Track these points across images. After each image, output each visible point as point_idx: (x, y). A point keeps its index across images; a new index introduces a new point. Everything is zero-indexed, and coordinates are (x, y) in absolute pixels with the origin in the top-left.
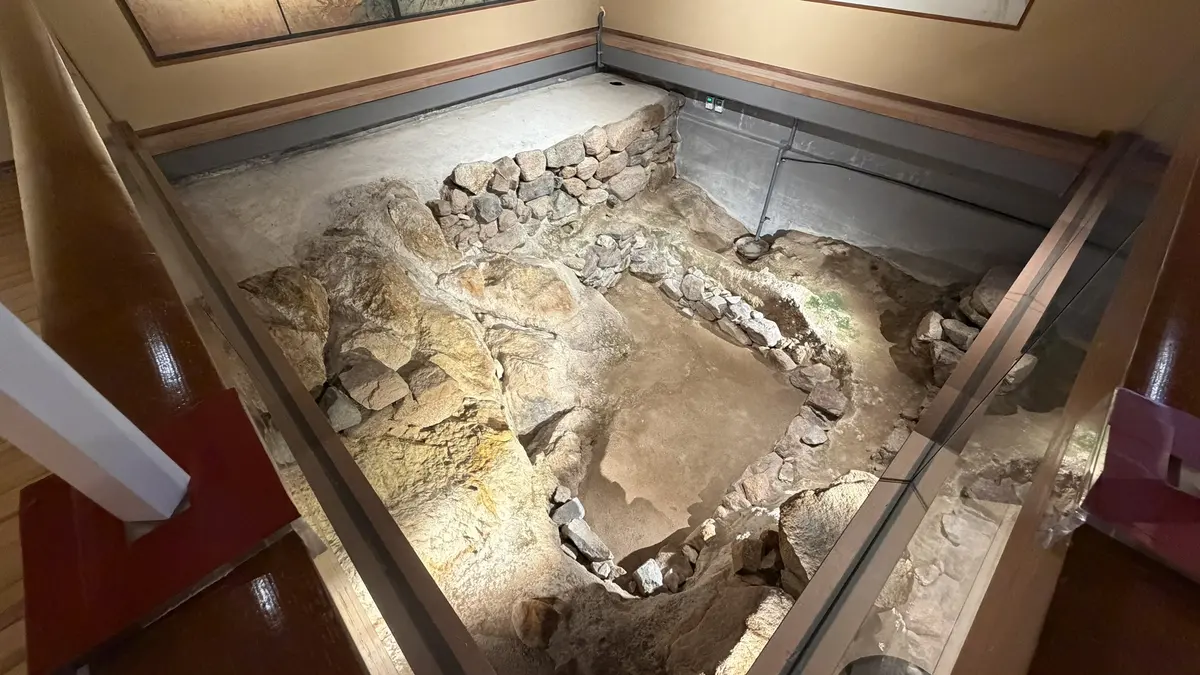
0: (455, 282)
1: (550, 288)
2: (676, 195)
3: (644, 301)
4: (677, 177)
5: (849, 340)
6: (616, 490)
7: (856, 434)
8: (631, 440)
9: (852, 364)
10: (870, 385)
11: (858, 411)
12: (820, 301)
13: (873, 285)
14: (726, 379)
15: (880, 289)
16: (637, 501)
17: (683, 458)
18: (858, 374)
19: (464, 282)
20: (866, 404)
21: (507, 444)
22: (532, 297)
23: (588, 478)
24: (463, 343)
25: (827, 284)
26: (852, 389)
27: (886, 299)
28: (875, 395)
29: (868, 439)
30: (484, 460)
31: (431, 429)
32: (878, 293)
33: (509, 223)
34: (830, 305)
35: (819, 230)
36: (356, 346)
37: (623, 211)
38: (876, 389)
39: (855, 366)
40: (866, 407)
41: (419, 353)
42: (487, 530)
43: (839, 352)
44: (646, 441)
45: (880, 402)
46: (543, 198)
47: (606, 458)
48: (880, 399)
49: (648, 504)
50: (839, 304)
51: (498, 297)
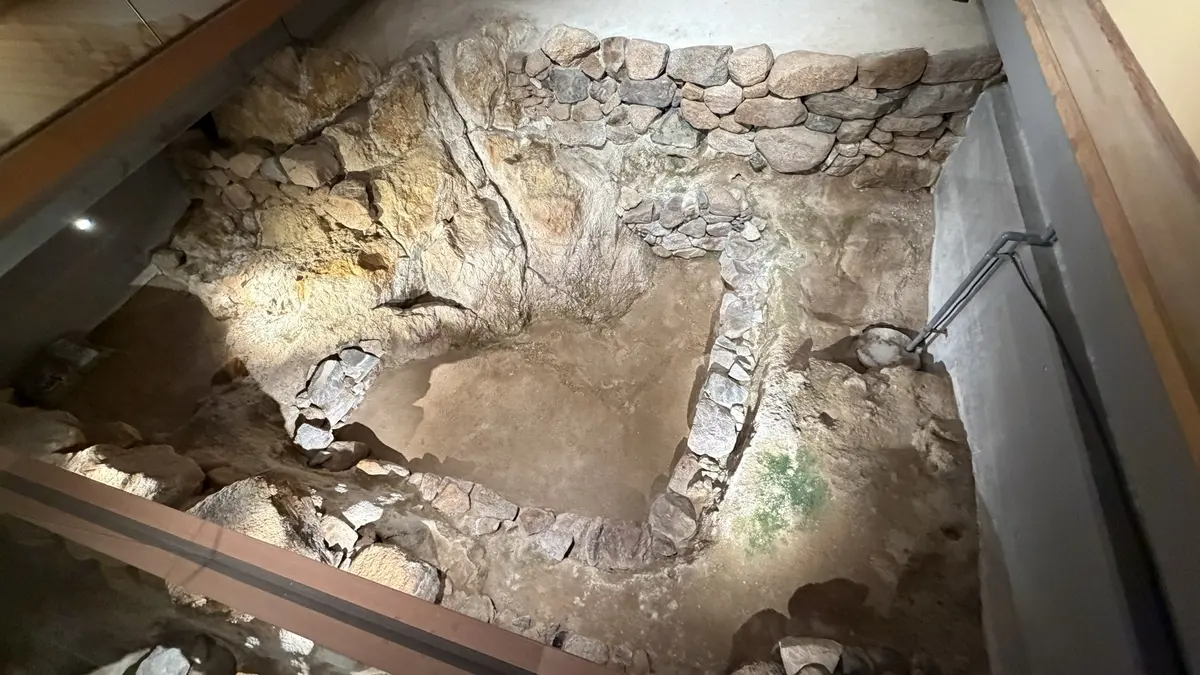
1: (554, 201)
4: (932, 191)
5: (743, 539)
6: (423, 387)
7: (581, 596)
8: (483, 375)
9: (701, 559)
10: (675, 592)
11: (619, 587)
12: (790, 472)
13: (900, 545)
14: (621, 426)
15: (903, 560)
16: (420, 409)
17: (484, 426)
18: (688, 575)
19: (488, 143)
20: (637, 596)
22: (532, 197)
23: (422, 363)
25: (839, 470)
26: (657, 571)
27: (890, 578)
28: (659, 605)
29: (582, 613)
30: (327, 271)
31: (341, 226)
32: (892, 559)
33: (588, 115)
34: (794, 489)
38: (674, 605)
39: (702, 564)
40: (630, 598)
41: (381, 171)
42: (288, 309)
43: (714, 532)
44: (488, 388)
45: (649, 616)
48: (655, 615)
49: (420, 419)
50: (808, 501)
51: (509, 177)
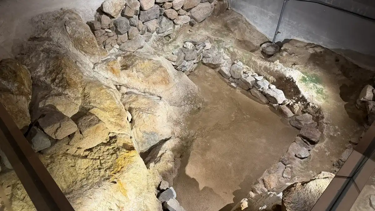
0: (104, 68)
1: (158, 72)
2: (228, 19)
3: (210, 79)
4: (229, 9)
5: (322, 100)
6: (193, 183)
7: (326, 152)
8: (202, 155)
9: (324, 114)
10: (333, 125)
11: (327, 140)
12: (307, 79)
13: (337, 71)
14: (254, 122)
15: (340, 72)
16: (205, 188)
18: (327, 119)
19: (109, 68)
20: (331, 136)
21: (133, 158)
22: (148, 76)
23: (178, 176)
24: (108, 102)
25: (311, 69)
26: (324, 127)
27: (344, 78)
28: (336, 131)
29: (332, 155)
30: (120, 167)
31: (91, 150)
32: (339, 74)
33: (135, 35)
34: (312, 81)
35: (308, 39)
36: (47, 104)
37: (198, 29)
38: (337, 127)
39: (326, 114)
40: (331, 138)
41: (83, 107)
42: (122, 205)
43: (317, 107)
44: (210, 156)
45: (339, 134)
46: (153, 21)
47: (188, 165)
48: (339, 133)
49: (211, 190)
50: (317, 80)
51: (129, 76)
